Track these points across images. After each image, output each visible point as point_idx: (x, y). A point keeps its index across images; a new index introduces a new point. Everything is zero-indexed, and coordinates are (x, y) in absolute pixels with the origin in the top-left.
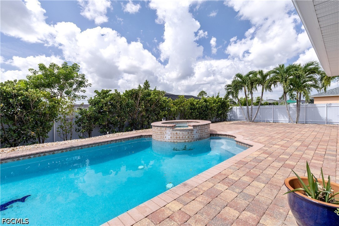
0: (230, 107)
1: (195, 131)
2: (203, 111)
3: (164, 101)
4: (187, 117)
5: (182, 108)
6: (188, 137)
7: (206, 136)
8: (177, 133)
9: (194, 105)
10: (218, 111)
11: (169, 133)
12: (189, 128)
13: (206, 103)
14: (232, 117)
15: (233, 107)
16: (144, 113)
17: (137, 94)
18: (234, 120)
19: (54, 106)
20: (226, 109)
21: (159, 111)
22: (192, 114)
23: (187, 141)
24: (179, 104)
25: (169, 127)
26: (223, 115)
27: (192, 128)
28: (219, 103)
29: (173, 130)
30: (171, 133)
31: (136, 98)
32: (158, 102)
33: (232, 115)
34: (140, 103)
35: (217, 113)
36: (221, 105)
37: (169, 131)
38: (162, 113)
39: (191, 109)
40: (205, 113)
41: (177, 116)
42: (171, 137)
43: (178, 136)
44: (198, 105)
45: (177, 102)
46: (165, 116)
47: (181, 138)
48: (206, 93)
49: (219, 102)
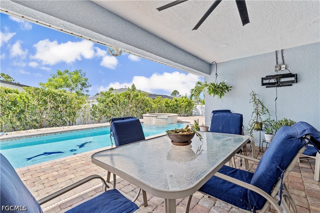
0: (195, 106)
1: (169, 119)
2: (175, 108)
3: (147, 100)
4: (163, 112)
5: (159, 106)
6: (165, 122)
7: (175, 122)
8: (159, 120)
9: (168, 104)
10: (186, 108)
11: (154, 120)
12: (166, 117)
13: (177, 102)
14: (196, 114)
15: (197, 106)
16: (134, 109)
17: (130, 95)
18: (198, 115)
19: (81, 102)
20: (192, 107)
21: (144, 108)
22: (167, 110)
23: (164, 124)
24: (157, 103)
25: (154, 116)
26: (190, 111)
27: (167, 117)
28: (186, 103)
29: (157, 118)
30: (156, 120)
31: (129, 97)
32: (143, 101)
33: (196, 112)
34: (132, 101)
35: (185, 110)
36: (188, 104)
37: (154, 119)
38: (146, 109)
39: (166, 106)
40: (176, 110)
41: (156, 111)
42: (156, 122)
43: (160, 122)
44: (171, 104)
45: (156, 101)
46: (148, 111)
47: (161, 123)
48: (178, 93)
49: (186, 101)
